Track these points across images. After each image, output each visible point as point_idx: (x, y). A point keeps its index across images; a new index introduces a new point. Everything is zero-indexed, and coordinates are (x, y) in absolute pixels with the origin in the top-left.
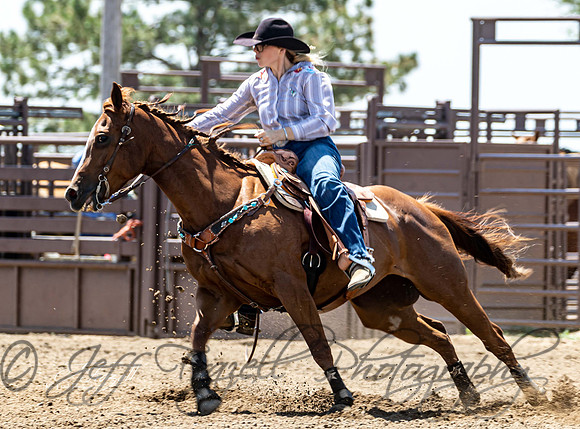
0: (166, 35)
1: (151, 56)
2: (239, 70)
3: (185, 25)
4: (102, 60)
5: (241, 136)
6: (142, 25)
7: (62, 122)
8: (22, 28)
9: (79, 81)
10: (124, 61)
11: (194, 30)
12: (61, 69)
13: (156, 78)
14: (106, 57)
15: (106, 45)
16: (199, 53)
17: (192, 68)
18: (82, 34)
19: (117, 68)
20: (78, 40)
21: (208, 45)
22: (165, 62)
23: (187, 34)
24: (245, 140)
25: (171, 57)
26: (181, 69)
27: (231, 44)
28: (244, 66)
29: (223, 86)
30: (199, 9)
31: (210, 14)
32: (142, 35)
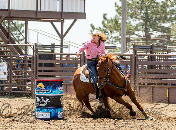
0: (138, 28)
1: (134, 34)
2: (156, 37)
3: (142, 26)
4: (121, 35)
5: (155, 53)
6: (132, 26)
7: (112, 50)
8: (102, 27)
9: (116, 40)
10: (127, 35)
11: (144, 27)
12: (112, 37)
13: (135, 39)
14: (122, 34)
15: (122, 31)
16: (145, 33)
17: (144, 37)
18: (117, 28)
19: (125, 36)
20: (115, 30)
21: (148, 31)
22: (137, 35)
23: (142, 28)
24: (156, 54)
25: (139, 34)
26: (141, 37)
27: (153, 31)
28: (157, 36)
29: (151, 41)
30: (145, 22)
31: (148, 23)
32: (132, 28)
